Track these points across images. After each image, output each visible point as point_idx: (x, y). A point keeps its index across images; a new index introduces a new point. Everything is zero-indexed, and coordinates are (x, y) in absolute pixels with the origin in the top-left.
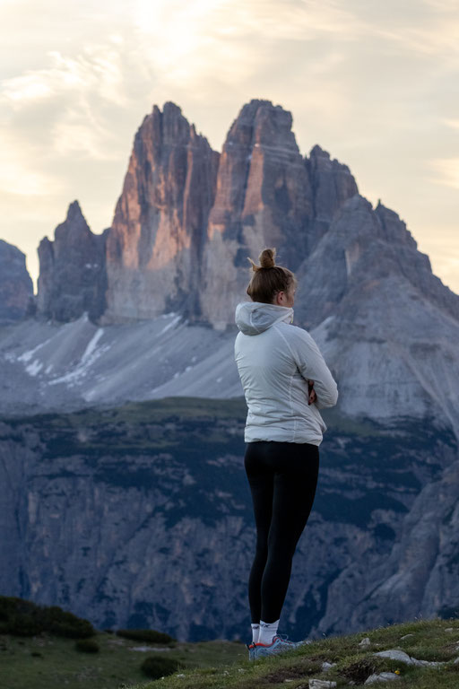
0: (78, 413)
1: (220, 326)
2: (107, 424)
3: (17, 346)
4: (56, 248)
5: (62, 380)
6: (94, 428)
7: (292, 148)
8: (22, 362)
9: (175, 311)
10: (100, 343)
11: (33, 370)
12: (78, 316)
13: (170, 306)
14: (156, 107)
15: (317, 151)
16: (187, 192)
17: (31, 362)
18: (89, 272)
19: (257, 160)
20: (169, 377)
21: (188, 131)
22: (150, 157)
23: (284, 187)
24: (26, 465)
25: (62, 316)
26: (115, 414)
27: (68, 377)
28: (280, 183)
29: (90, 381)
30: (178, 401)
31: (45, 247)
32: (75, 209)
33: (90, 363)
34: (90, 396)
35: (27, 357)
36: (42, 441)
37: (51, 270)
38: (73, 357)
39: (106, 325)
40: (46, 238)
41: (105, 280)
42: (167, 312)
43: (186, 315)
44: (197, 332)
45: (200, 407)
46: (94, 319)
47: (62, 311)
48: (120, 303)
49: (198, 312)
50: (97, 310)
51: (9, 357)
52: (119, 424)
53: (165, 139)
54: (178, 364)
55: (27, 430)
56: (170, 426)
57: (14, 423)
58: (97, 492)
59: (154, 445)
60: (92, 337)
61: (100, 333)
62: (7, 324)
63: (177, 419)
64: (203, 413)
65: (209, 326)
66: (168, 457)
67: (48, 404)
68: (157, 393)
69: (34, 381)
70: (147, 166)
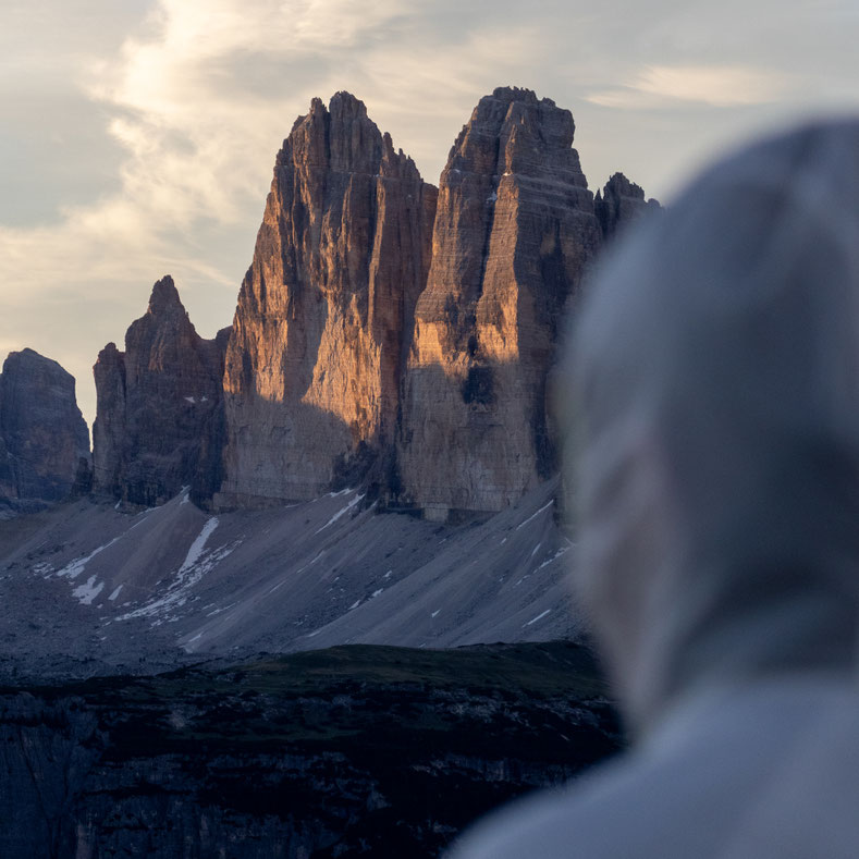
0: (170, 676)
1: (437, 513)
2: (223, 697)
3: (56, 550)
4: (129, 366)
5: (141, 612)
6: (199, 703)
7: (572, 182)
8: (65, 580)
9: (352, 487)
10: (211, 544)
11: (87, 593)
12: (171, 495)
13: (343, 475)
14: (317, 103)
15: (618, 184)
16: (375, 262)
17: (81, 579)
18: (190, 410)
19: (507, 203)
20: (340, 609)
21: (378, 149)
22: (306, 196)
23: (558, 251)
24: (72, 771)
25: (141, 494)
26: (239, 676)
27: (152, 608)
28: (549, 245)
29: (192, 615)
30: (358, 653)
31: (109, 364)
32: (165, 292)
33: (193, 580)
34: (193, 643)
35: (74, 569)
36: (102, 727)
37: (120, 406)
38: (162, 572)
39: (223, 511)
40: (111, 346)
41: (222, 425)
42: (337, 486)
43: (373, 492)
44: (395, 523)
45: (398, 664)
46: (200, 499)
47: (141, 484)
48: (250, 468)
49: (396, 486)
50: (207, 482)
51: (42, 569)
52: (246, 697)
53: (335, 162)
54: (358, 584)
55: (74, 707)
56: (342, 701)
57: (49, 692)
58: (204, 824)
59: (313, 735)
60: (197, 532)
61: (212, 525)
62: (38, 508)
63: (356, 686)
64: (403, 675)
65: (418, 514)
66: (338, 757)
67: (116, 658)
68: (319, 639)
69: (87, 615)
70: (301, 213)
